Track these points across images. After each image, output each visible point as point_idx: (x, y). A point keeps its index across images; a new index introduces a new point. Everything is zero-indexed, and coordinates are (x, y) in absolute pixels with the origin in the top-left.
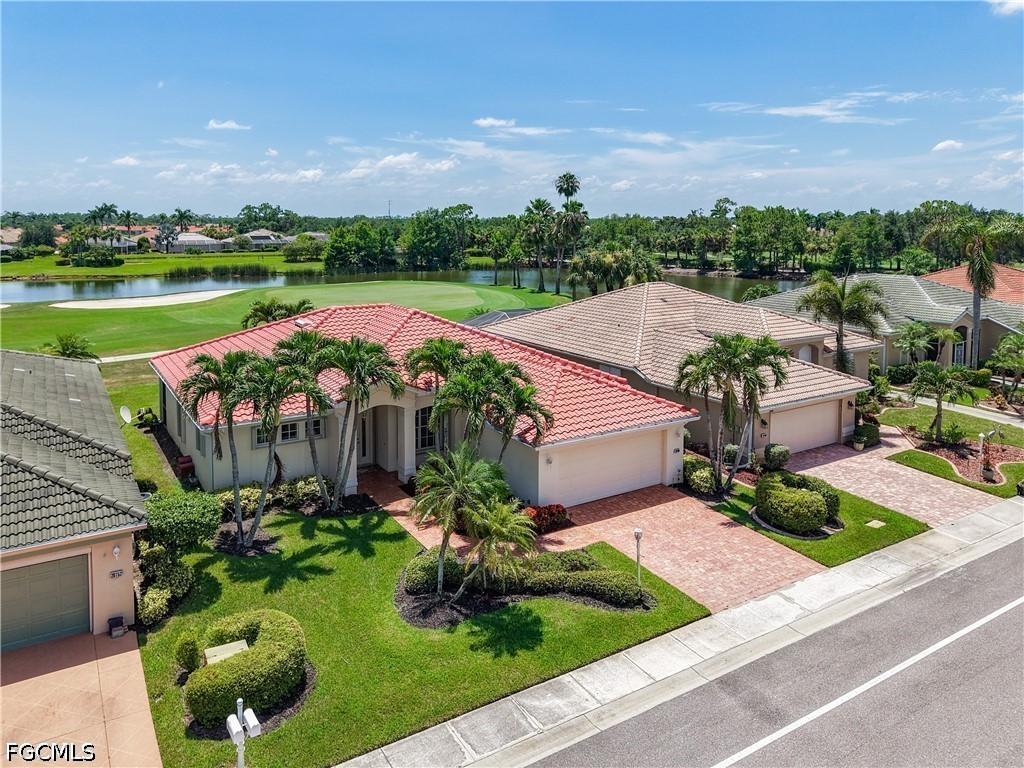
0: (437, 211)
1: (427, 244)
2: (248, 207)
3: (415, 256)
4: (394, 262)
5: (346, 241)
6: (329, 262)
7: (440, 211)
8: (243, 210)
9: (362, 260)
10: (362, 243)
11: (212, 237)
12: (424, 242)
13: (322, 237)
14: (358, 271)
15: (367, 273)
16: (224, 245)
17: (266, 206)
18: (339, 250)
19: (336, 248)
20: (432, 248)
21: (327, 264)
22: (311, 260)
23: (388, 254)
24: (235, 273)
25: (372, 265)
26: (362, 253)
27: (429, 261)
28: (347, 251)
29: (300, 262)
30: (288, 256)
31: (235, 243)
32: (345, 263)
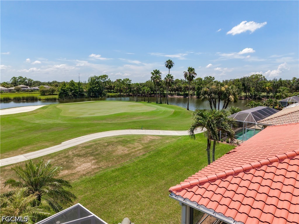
0: (97, 77)
1: (95, 88)
2: (14, 77)
3: (90, 92)
4: (83, 95)
5: (67, 87)
6: (60, 95)
7: (98, 77)
8: (12, 78)
9: (73, 94)
10: (72, 88)
11: (4, 87)
12: (94, 87)
13: (47, 87)
14: (72, 98)
15: (76, 98)
16: (10, 90)
17: (21, 77)
18: (64, 91)
19: (63, 90)
20: (97, 90)
21: (59, 96)
22: (50, 95)
23: (81, 92)
24: (24, 99)
25: (76, 96)
26: (73, 92)
27: (95, 94)
28: (67, 91)
29: (46, 95)
30: (41, 93)
31: (15, 89)
32: (67, 95)
